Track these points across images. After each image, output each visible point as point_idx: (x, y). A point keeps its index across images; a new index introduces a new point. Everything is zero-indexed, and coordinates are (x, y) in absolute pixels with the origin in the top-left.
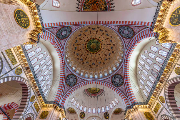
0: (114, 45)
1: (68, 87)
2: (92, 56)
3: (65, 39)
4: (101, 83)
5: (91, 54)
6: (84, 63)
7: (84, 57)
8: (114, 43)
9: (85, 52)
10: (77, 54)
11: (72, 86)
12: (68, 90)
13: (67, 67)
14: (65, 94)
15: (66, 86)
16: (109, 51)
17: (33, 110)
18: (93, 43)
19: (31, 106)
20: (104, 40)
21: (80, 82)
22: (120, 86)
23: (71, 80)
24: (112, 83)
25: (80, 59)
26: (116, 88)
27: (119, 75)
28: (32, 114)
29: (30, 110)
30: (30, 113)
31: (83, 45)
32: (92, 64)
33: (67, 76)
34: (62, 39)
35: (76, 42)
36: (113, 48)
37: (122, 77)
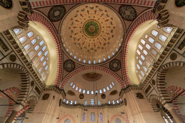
0: (114, 27)
1: (67, 72)
2: (90, 40)
3: (59, 21)
4: (99, 68)
5: (89, 38)
6: (81, 48)
7: (82, 41)
8: (114, 26)
9: (83, 36)
10: (74, 38)
11: (70, 71)
12: (67, 75)
13: (65, 53)
14: (64, 79)
15: (65, 71)
16: (109, 35)
17: (35, 93)
18: (91, 25)
19: (32, 90)
20: (103, 22)
21: (78, 68)
22: (118, 70)
23: (69, 66)
24: (110, 67)
25: (77, 44)
26: (114, 72)
27: (117, 60)
28: (34, 96)
29: (32, 93)
30: (32, 96)
31: (80, 27)
32: (91, 49)
33: (65, 62)
34: (55, 21)
35: (72, 25)
36: (113, 32)
37: (120, 63)
